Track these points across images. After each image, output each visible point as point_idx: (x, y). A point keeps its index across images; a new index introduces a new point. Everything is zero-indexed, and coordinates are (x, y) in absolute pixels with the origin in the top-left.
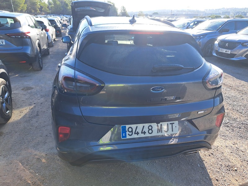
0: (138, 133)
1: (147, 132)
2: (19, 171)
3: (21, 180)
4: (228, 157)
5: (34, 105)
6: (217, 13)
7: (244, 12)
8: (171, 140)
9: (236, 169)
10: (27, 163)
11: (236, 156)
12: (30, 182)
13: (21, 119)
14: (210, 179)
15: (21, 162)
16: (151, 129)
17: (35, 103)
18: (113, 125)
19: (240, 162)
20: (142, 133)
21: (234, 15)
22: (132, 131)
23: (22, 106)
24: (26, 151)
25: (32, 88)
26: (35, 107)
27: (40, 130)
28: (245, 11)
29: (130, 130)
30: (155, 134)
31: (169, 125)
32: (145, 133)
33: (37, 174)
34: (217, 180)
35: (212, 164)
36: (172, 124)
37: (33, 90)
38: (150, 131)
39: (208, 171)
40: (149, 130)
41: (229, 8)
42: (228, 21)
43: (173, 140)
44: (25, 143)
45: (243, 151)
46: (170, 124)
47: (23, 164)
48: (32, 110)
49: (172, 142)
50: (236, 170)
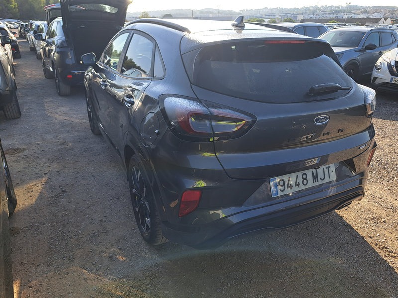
0: (291, 186)
1: (301, 183)
2: (89, 281)
3: (102, 293)
4: (368, 207)
5: (47, 177)
6: (258, 15)
7: (293, 14)
8: (329, 190)
9: (383, 220)
10: (95, 267)
11: (375, 204)
12: (121, 294)
13: (36, 201)
14: (363, 238)
15: (83, 267)
16: (306, 179)
17: (46, 174)
18: (265, 179)
19: (384, 211)
20: (296, 185)
21: (281, 19)
22: (284, 185)
23: (24, 181)
24: (82, 250)
25: (24, 150)
26: (49, 179)
27: (85, 215)
28: (295, 13)
29: (281, 183)
30: (311, 184)
31: (325, 169)
32: (299, 185)
33: (125, 280)
34: (370, 237)
35: (354, 219)
36: (328, 168)
37: (26, 152)
38: (305, 182)
39: (355, 228)
40: (304, 179)
41: (273, 9)
42: (295, 27)
43: (332, 190)
44: (71, 238)
45: (380, 197)
46: (327, 168)
47: (89, 270)
48: (48, 185)
49: (331, 192)
50: (384, 222)
